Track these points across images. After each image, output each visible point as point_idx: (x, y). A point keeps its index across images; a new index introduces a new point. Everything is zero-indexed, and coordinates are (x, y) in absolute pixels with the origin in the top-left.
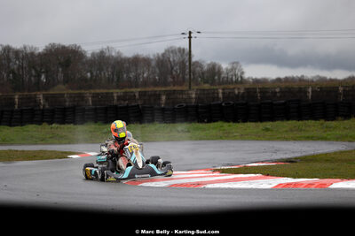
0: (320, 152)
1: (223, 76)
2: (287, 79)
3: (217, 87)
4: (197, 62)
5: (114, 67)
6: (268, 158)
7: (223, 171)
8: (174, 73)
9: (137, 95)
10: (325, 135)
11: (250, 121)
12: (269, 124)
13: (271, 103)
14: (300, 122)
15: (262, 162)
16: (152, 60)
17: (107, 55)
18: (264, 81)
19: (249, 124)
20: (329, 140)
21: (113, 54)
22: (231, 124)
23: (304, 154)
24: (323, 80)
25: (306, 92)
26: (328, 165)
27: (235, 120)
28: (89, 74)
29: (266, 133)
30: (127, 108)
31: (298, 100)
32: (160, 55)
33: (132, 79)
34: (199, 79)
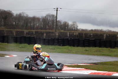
0: (108, 61)
1: (69, 27)
2: (95, 30)
3: (67, 32)
4: (59, 21)
5: (25, 21)
6: (87, 62)
7: (68, 66)
8: (49, 25)
9: (34, 32)
10: (110, 54)
11: (80, 47)
12: (87, 48)
13: (89, 40)
14: (100, 48)
15: (84, 64)
16: (41, 19)
17: (22, 15)
18: (86, 30)
20: (112, 56)
21: (25, 15)
22: (72, 47)
23: (101, 61)
24: (110, 31)
25: (103, 36)
26: (111, 66)
27: (74, 46)
28: (14, 23)
29: (86, 52)
30: (29, 38)
31: (100, 39)
32: (44, 17)
33: (32, 26)
34: (59, 28)
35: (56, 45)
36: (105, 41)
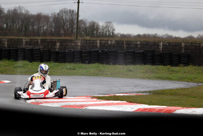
0: (167, 88)
1: (99, 31)
2: (145, 36)
3: (96, 39)
4: (81, 20)
5: (23, 21)
6: (131, 91)
7: (99, 98)
8: (65, 27)
9: (39, 41)
10: (171, 76)
11: (118, 64)
12: (131, 67)
13: (134, 52)
14: (154, 66)
15: (126, 93)
16: (51, 17)
17: (19, 12)
18: (129, 36)
19: (117, 66)
20: (173, 80)
21: (23, 12)
22: (105, 65)
23: (155, 89)
24: (170, 37)
25: (158, 45)
26: (172, 97)
27: (108, 63)
28: (5, 25)
29: (129, 73)
30: (32, 50)
31: (153, 51)
32: (56, 14)
33: (36, 30)
34: (83, 33)
35: (78, 62)
36: (161, 54)
